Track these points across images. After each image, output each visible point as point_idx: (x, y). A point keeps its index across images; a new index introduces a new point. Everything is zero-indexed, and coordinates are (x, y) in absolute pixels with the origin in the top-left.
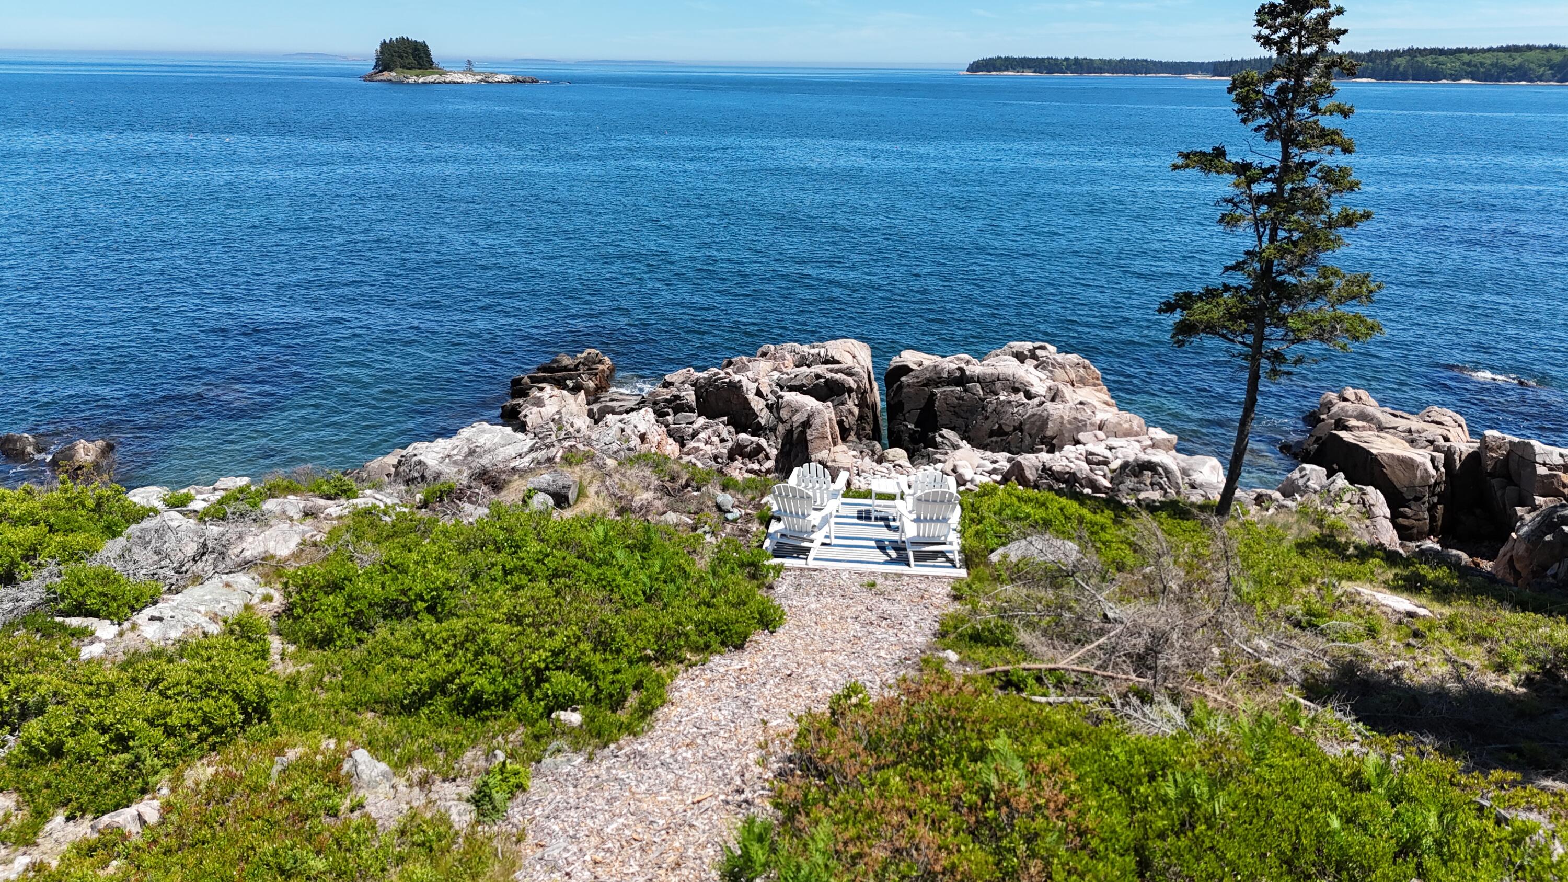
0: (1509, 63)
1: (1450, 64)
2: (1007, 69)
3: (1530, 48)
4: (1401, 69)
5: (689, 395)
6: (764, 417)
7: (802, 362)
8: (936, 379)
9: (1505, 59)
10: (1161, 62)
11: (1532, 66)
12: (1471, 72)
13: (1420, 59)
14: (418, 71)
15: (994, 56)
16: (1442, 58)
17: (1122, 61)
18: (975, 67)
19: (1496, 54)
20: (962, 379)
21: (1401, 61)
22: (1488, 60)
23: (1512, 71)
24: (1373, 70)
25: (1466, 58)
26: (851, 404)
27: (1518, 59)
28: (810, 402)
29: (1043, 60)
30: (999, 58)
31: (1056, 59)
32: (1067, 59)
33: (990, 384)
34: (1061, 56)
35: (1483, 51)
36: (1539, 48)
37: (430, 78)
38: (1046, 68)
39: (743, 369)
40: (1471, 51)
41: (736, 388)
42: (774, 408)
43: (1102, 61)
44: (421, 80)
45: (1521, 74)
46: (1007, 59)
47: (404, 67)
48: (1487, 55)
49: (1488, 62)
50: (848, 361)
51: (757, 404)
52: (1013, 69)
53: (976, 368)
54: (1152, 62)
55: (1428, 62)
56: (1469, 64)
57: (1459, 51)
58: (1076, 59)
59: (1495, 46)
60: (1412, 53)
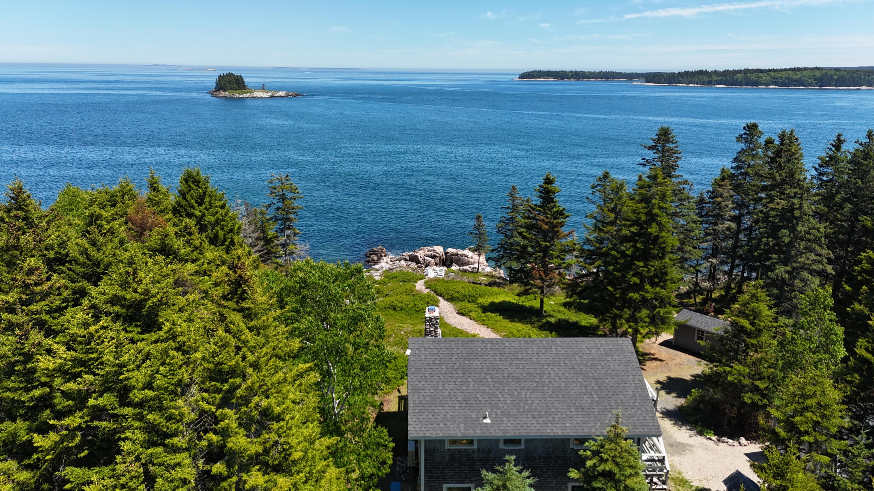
0: (794, 77)
1: (764, 78)
2: (539, 77)
3: (805, 69)
4: (739, 80)
5: (408, 258)
6: (422, 261)
7: (429, 251)
8: (453, 254)
9: (792, 75)
10: (621, 73)
11: (806, 78)
12: (775, 82)
13: (749, 75)
14: (240, 91)
15: (533, 70)
16: (760, 75)
17: (600, 72)
18: (523, 76)
19: (788, 72)
20: (457, 255)
21: (739, 76)
22: (784, 75)
23: (795, 81)
24: (725, 81)
25: (773, 74)
26: (438, 259)
27: (799, 75)
28: (430, 259)
29: (558, 72)
30: (535, 71)
31: (566, 72)
32: (571, 72)
33: (462, 255)
34: (568, 70)
35: (782, 70)
36: (810, 69)
37: (245, 95)
38: (560, 76)
39: (417, 252)
40: (775, 71)
41: (416, 256)
42: (424, 260)
43: (590, 73)
44: (241, 96)
45: (800, 82)
46: (540, 72)
47: (232, 89)
48: (783, 73)
49: (784, 76)
50: (438, 251)
51: (420, 259)
52: (543, 77)
53: (459, 253)
54: (616, 73)
55: (753, 77)
56: (774, 78)
57: (769, 70)
58: (576, 71)
59: (788, 68)
60: (746, 71)
